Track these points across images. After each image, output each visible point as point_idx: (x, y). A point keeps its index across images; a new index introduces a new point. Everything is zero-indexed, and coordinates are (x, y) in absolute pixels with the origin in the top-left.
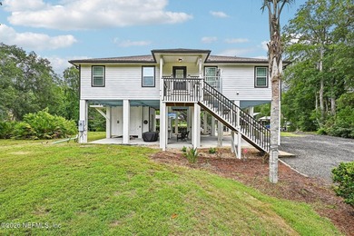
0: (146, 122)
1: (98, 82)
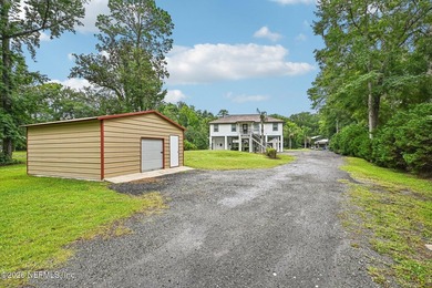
0: (230, 144)
1: (216, 130)
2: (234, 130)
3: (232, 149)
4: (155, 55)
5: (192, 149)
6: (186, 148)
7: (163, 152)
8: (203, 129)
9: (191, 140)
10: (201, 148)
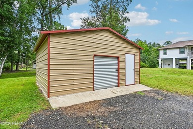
0: (177, 64)
1: (165, 53)
2: (182, 52)
3: (179, 68)
4: (121, 9)
5: (145, 67)
6: (141, 67)
7: (118, 71)
8: (154, 54)
9: (144, 62)
10: (152, 66)
